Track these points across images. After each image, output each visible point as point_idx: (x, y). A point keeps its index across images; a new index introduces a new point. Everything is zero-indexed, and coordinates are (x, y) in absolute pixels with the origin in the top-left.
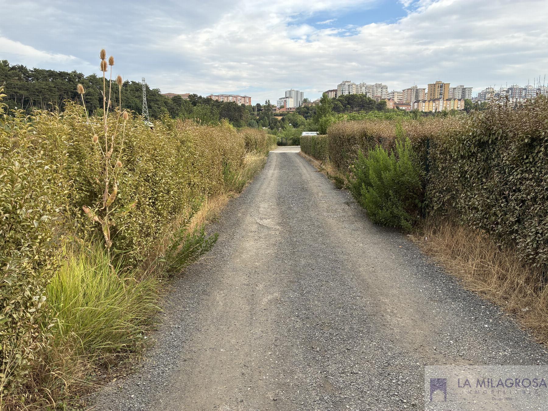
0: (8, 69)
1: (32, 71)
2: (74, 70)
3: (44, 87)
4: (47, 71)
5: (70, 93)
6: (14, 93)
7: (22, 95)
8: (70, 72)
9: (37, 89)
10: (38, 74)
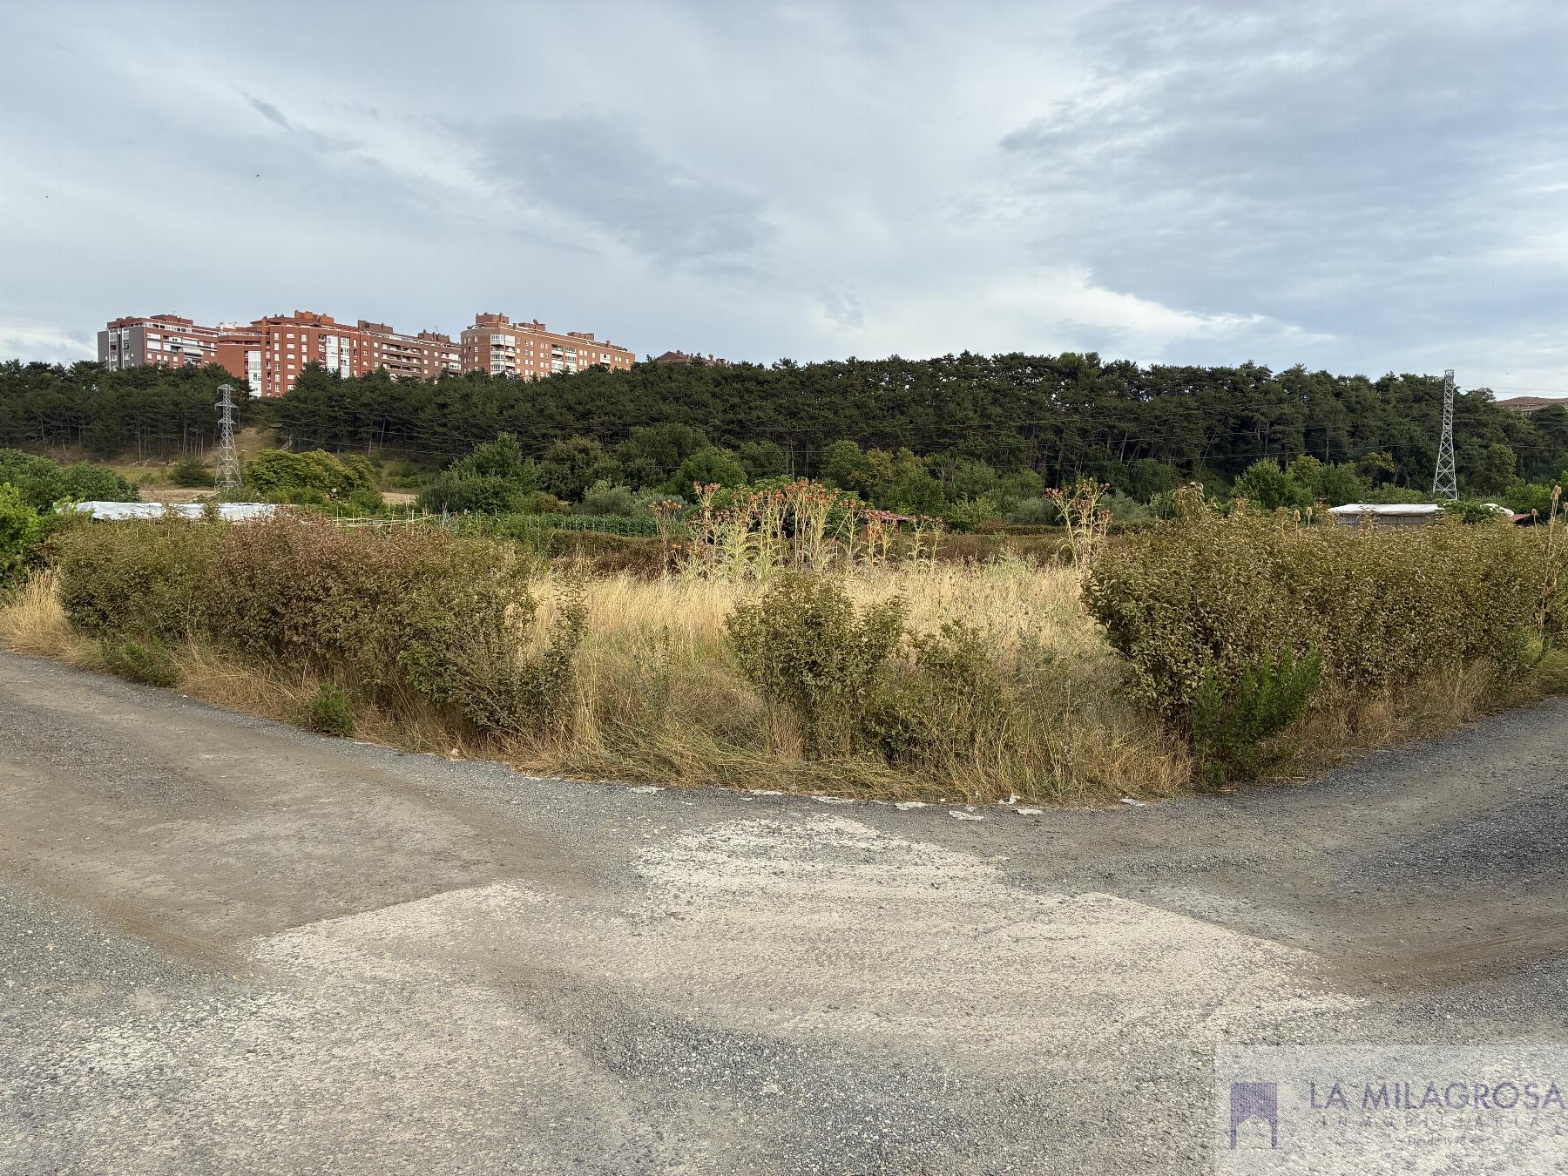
0: (1097, 374)
1: (1148, 372)
2: (1246, 362)
3: (1174, 410)
4: (1183, 371)
5: (1231, 421)
6: (1107, 429)
7: (1122, 434)
8: (1236, 366)
9: (1156, 417)
10: (1161, 378)
